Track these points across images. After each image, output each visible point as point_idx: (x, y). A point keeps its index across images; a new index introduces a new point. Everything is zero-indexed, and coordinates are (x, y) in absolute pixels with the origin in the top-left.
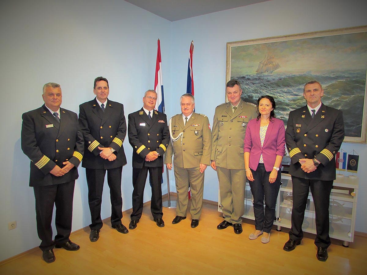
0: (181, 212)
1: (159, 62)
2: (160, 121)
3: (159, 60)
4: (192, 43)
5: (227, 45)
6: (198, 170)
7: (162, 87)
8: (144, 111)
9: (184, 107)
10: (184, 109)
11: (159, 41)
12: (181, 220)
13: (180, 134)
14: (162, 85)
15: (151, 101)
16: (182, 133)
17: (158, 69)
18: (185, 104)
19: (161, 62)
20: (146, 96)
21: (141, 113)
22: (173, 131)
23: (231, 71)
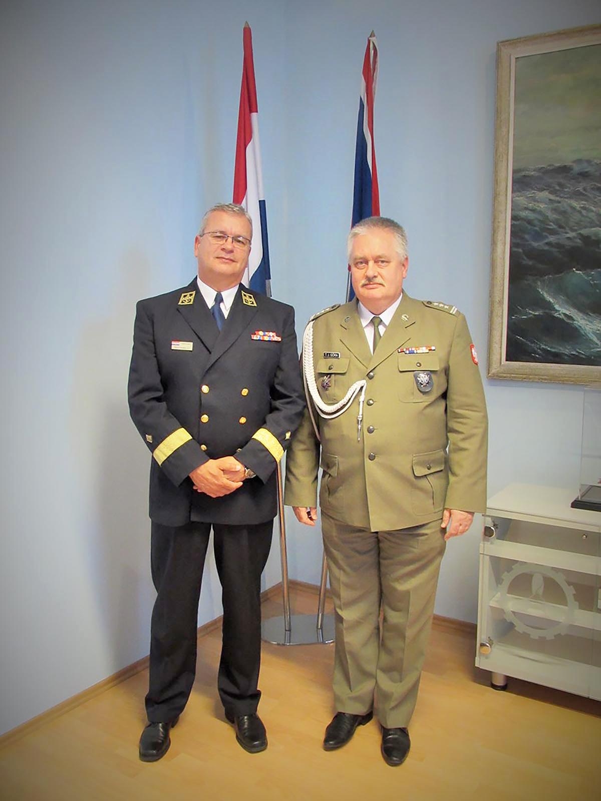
0: (357, 699)
1: (251, 111)
2: (259, 335)
3: (249, 103)
4: (372, 39)
5: (499, 50)
6: (426, 534)
7: (262, 204)
8: (198, 293)
9: (364, 271)
10: (363, 282)
11: (247, 33)
12: (356, 727)
13: (356, 386)
14: (262, 199)
15: (223, 249)
16: (363, 382)
17: (247, 137)
18: (367, 262)
19: (257, 112)
20: (205, 232)
21: (187, 299)
22: (322, 375)
23: (514, 147)
